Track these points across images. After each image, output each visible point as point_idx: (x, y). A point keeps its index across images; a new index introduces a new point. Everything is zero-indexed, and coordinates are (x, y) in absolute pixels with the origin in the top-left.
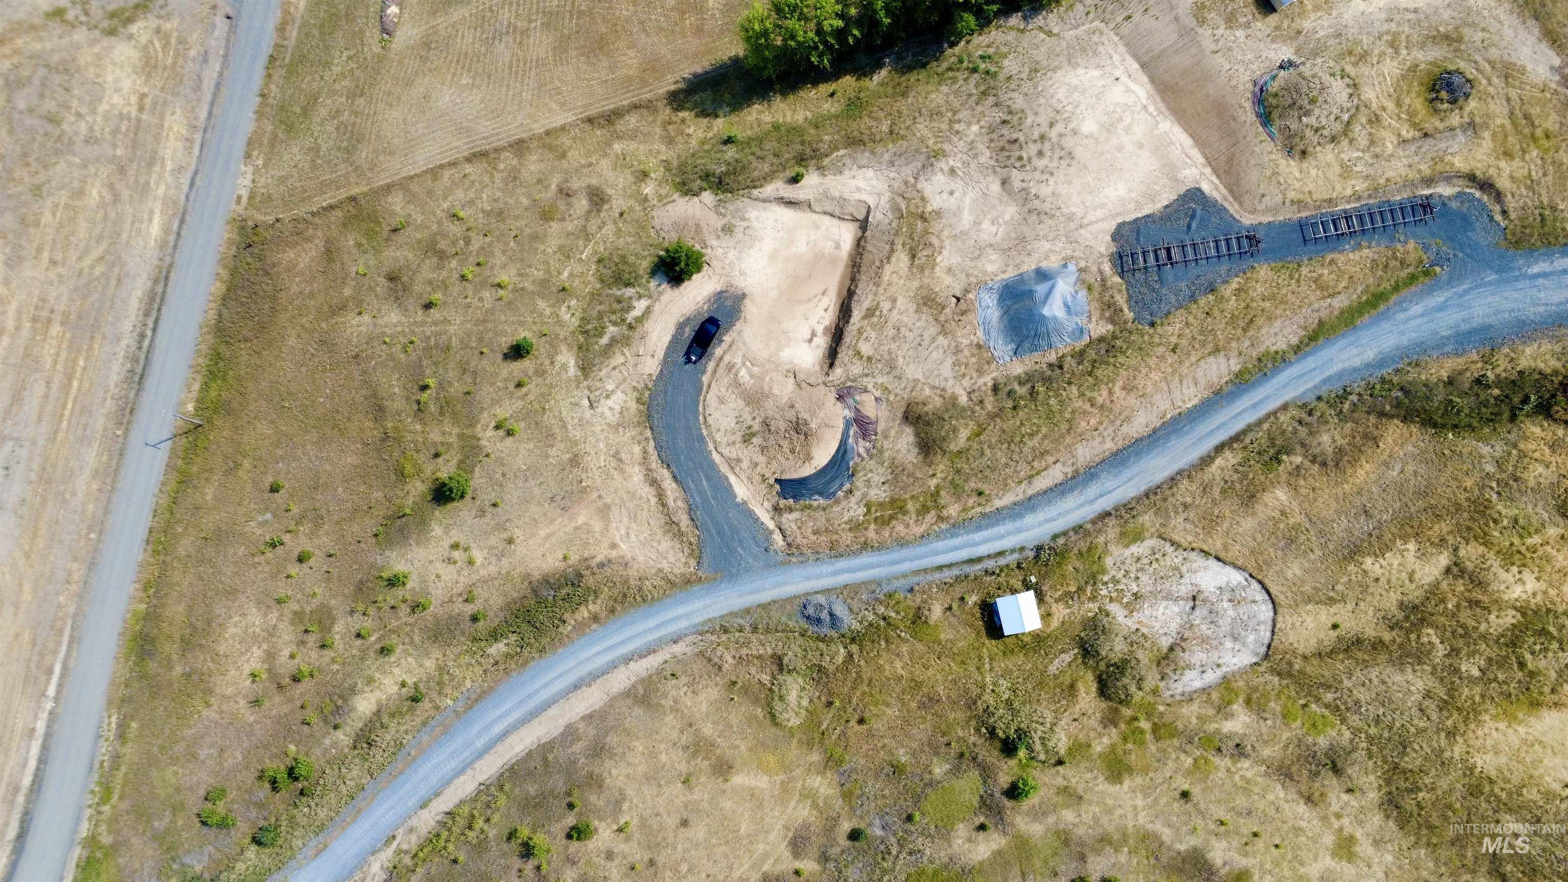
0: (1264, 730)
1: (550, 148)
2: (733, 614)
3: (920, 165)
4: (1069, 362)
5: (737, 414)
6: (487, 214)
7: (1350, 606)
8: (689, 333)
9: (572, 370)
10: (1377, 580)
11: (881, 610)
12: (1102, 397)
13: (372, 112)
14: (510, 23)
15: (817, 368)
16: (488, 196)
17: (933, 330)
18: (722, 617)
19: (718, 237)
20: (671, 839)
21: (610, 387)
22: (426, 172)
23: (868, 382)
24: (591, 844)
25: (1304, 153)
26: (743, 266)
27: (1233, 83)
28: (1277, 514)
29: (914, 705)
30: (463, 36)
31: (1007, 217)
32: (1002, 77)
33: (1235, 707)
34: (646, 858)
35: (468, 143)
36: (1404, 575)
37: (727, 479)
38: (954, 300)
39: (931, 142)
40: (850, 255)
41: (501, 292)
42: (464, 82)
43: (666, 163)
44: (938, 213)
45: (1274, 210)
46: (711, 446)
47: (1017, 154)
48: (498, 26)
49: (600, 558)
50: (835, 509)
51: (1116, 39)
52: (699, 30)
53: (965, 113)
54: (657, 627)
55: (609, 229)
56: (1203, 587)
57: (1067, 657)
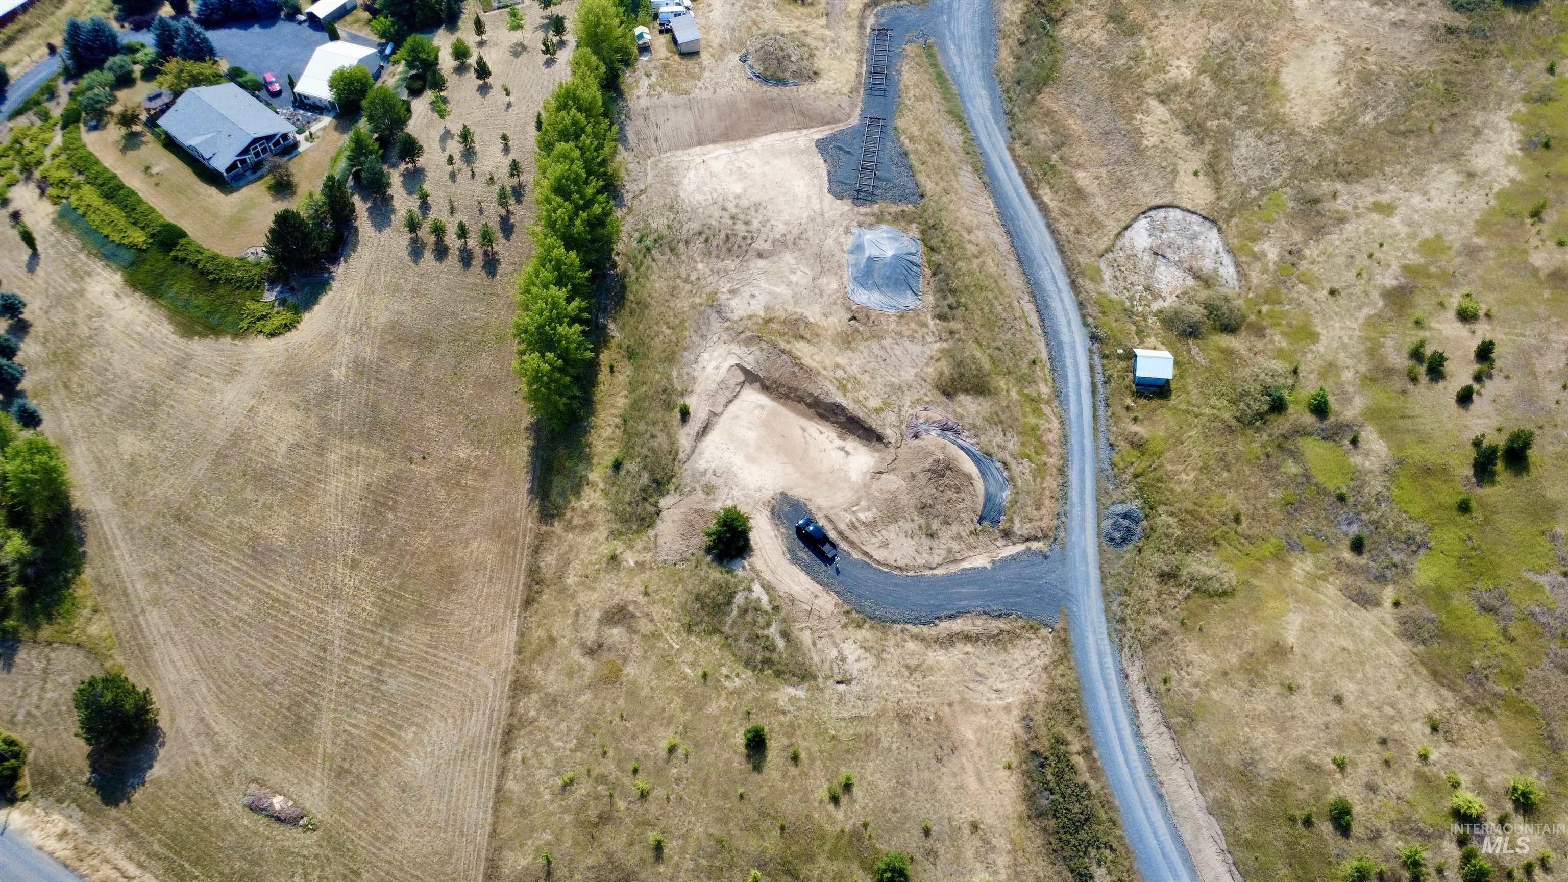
0: (1278, 235)
1: (540, 651)
2: (1107, 610)
3: (715, 315)
4: (936, 258)
5: (903, 535)
6: (580, 746)
7: (1181, 162)
8: (805, 555)
9: (800, 693)
10: (1162, 142)
11: (1127, 476)
12: (971, 249)
13: (387, 867)
14: (370, 668)
15: (877, 455)
16: (560, 739)
17: (875, 346)
18: (1108, 621)
19: (714, 500)
20: (1355, 717)
21: (834, 653)
22: (496, 811)
23: (907, 411)
24: (1357, 809)
25: (815, 73)
26: (752, 487)
27: (744, 90)
28: (1097, 182)
29: (1225, 474)
30: (355, 726)
31: (793, 262)
32: (665, 232)
33: (1256, 249)
34: (1377, 747)
35: (486, 746)
36: (1162, 126)
37: (964, 570)
38: (852, 322)
39: (698, 300)
40: (774, 399)
41: (680, 752)
42: (410, 736)
43: (614, 534)
44: (767, 308)
45: (853, 105)
46: (928, 573)
47: (739, 239)
48: (367, 681)
49: (1018, 728)
50: (1019, 482)
51: (669, 154)
52: (485, 475)
53: (683, 269)
54: (1107, 688)
55: (658, 611)
56: (1148, 246)
57: (1195, 351)
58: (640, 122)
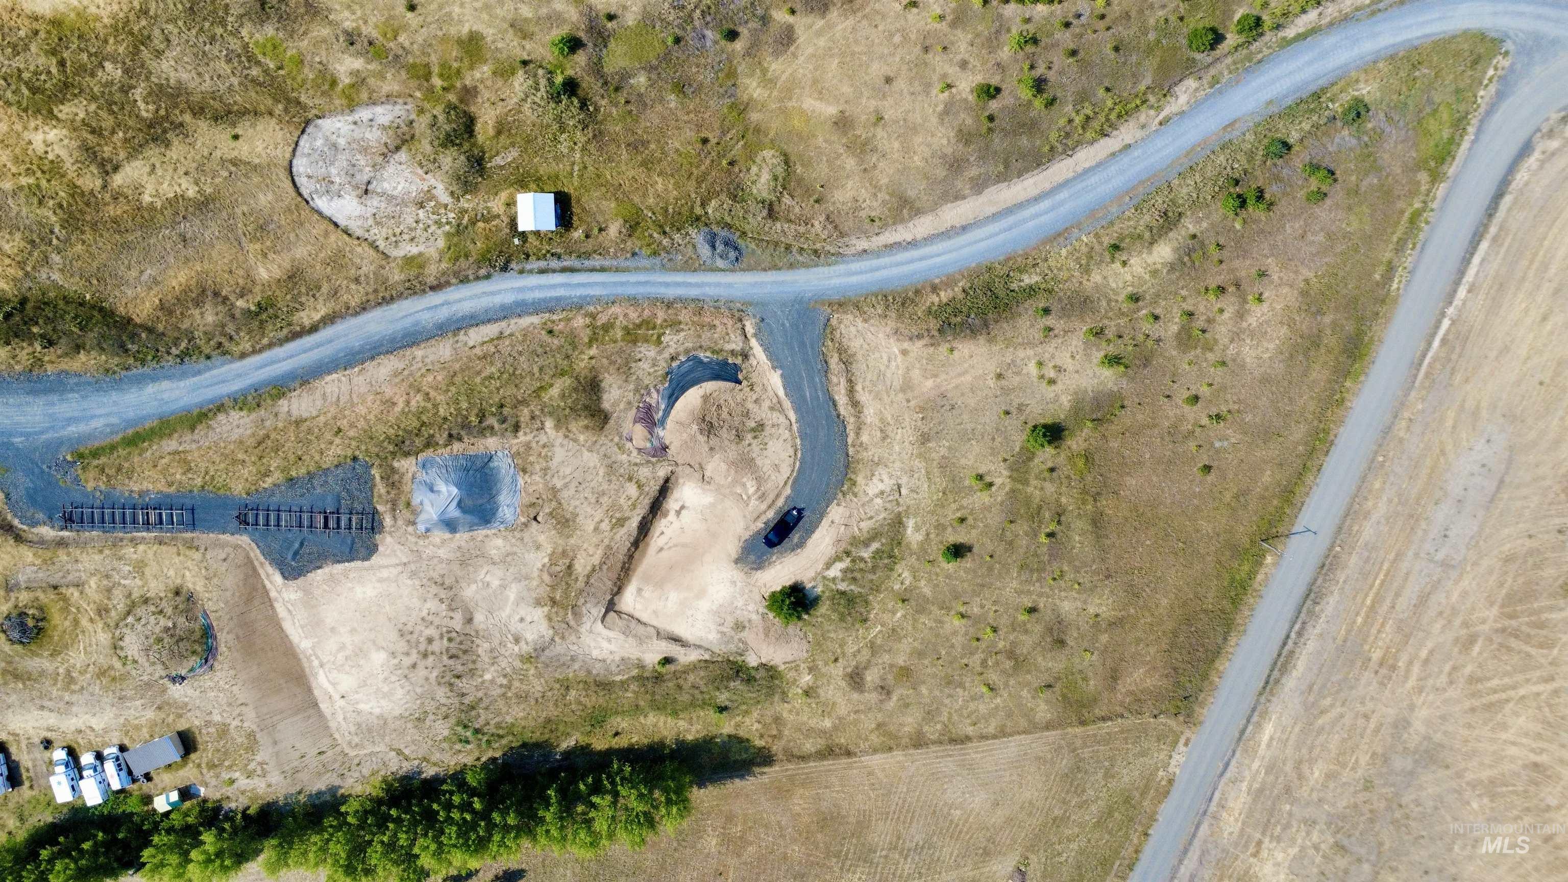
0: (324, 53)
1: (890, 735)
2: (806, 266)
3: (547, 652)
4: (441, 439)
5: (765, 452)
6: (961, 685)
7: (218, 154)
8: (795, 537)
9: (910, 523)
10: (186, 174)
11: (666, 242)
12: (417, 400)
13: (1050, 800)
14: (906, 859)
15: (681, 481)
16: (957, 701)
17: (565, 494)
18: (817, 265)
19: (750, 621)
20: (905, 68)
21: (878, 501)
22: (1011, 735)
23: (635, 457)
24: (979, 79)
25: (177, 593)
26: (732, 590)
27: (232, 672)
28: (271, 256)
29: (653, 146)
30: (951, 854)
31: (474, 587)
32: (452, 720)
33: (347, 81)
34: (930, 55)
35: (964, 755)
36: (159, 172)
37: (786, 395)
38: (539, 519)
39: (532, 671)
40: (629, 581)
41: (962, 609)
42: (958, 812)
43: (784, 698)
44: (538, 603)
45: (217, 544)
46: (795, 427)
47: (452, 645)
48: (917, 858)
49: (920, 343)
50: (690, 345)
51: (337, 736)
52: (730, 818)
53: (494, 693)
54: (878, 269)
55: (851, 648)
56: (355, 201)
57: (499, 161)
58: (304, 776)
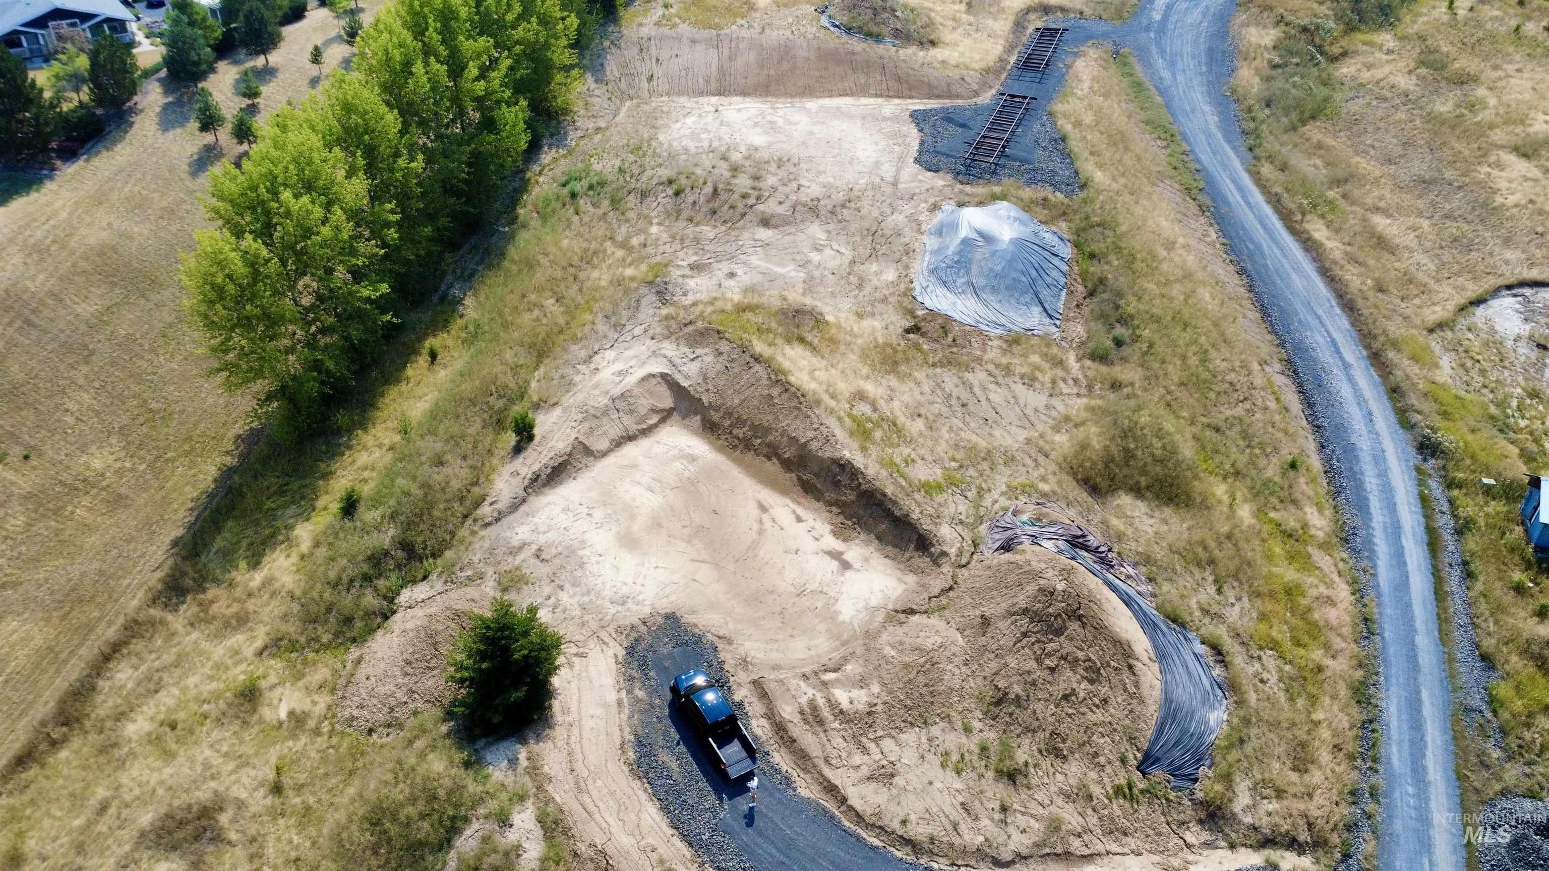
3: (652, 297)
4: (1097, 269)
5: (937, 761)
12: (1170, 270)
15: (911, 579)
17: (949, 378)
23: (996, 500)
25: (931, 40)
26: (607, 593)
27: (811, 36)
28: (1412, 234)
31: (822, 236)
32: (612, 177)
38: (912, 335)
39: (630, 273)
44: (753, 294)
45: (986, 84)
50: (1251, 698)
52: (115, 503)
53: (623, 229)
55: (279, 837)
56: (1523, 333)
58: (631, 52)
